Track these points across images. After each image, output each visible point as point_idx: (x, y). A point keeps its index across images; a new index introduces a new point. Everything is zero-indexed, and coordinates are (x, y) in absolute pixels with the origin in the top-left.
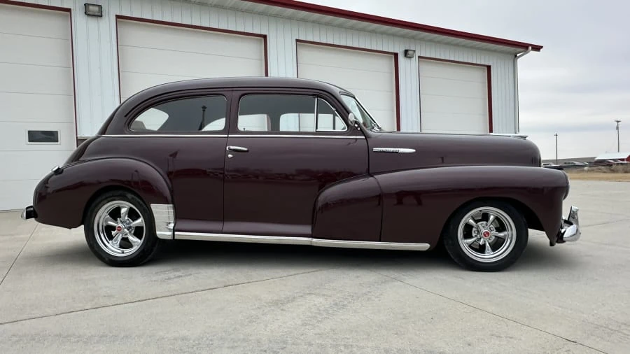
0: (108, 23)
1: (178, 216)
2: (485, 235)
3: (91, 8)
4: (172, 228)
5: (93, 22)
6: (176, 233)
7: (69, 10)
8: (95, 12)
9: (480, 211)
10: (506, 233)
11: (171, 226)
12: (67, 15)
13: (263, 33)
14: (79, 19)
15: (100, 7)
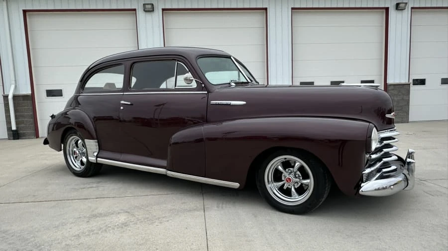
0: (158, 15)
1: (101, 148)
2: (287, 181)
3: (147, 6)
4: (96, 155)
5: (149, 15)
6: (98, 159)
7: (135, 10)
8: (149, 9)
9: (285, 158)
10: (308, 181)
11: (96, 154)
12: (134, 13)
13: (264, 7)
14: (141, 14)
15: (152, 5)
